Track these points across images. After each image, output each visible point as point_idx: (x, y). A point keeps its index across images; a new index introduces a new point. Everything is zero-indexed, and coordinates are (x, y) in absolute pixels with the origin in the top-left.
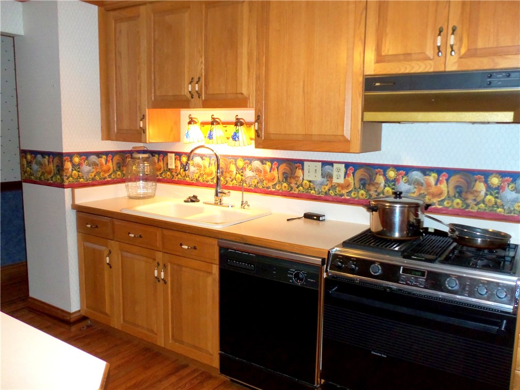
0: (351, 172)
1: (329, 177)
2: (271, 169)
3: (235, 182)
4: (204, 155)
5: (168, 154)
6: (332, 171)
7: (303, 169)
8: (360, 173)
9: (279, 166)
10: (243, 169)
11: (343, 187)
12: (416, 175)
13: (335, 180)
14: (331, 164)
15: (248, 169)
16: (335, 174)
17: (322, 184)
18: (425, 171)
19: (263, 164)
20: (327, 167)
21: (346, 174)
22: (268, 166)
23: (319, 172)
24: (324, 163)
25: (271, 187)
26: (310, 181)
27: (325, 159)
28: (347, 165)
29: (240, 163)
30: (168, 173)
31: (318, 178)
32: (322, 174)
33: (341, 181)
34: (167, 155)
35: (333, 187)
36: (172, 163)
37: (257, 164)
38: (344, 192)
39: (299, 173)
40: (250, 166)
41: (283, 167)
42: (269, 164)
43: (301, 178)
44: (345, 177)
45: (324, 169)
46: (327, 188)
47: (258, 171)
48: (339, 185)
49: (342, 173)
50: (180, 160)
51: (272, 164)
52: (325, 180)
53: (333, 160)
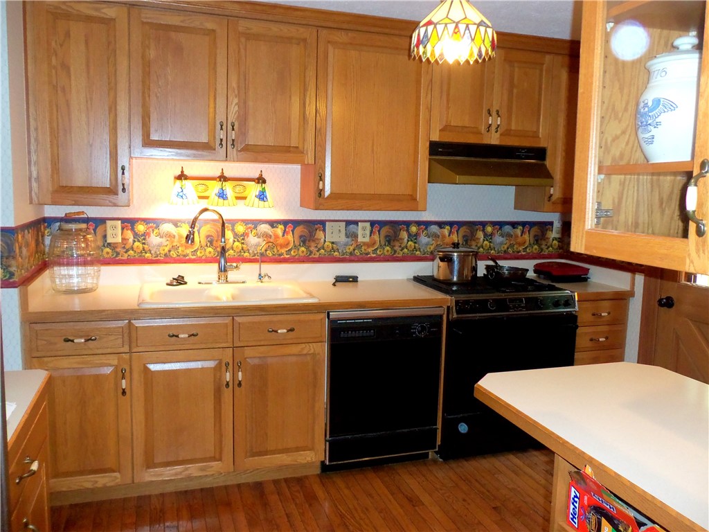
0: (377, 229)
1: (355, 236)
2: (284, 233)
3: (232, 252)
4: (180, 221)
5: (107, 221)
6: (357, 230)
7: (324, 230)
8: (385, 230)
9: (294, 228)
10: (245, 235)
11: (367, 245)
12: (434, 228)
13: (360, 239)
14: (356, 223)
15: (251, 236)
16: (360, 233)
17: (346, 245)
18: (441, 224)
19: (273, 227)
20: (351, 226)
21: (371, 232)
22: (279, 230)
23: (343, 232)
24: (348, 223)
25: (285, 254)
26: (333, 243)
27: (350, 218)
28: (373, 223)
29: (240, 229)
30: (108, 250)
31: (342, 238)
32: (346, 234)
33: (367, 239)
34: (105, 223)
35: (359, 247)
36: (115, 234)
37: (265, 228)
38: (370, 250)
39: (320, 234)
40: (254, 231)
41: (300, 230)
42: (281, 227)
43: (322, 240)
44: (370, 236)
45: (348, 229)
46: (352, 248)
47: (266, 236)
48: (365, 244)
49: (368, 232)
50: (133, 229)
51: (285, 227)
52: (350, 239)
53: (358, 219)
